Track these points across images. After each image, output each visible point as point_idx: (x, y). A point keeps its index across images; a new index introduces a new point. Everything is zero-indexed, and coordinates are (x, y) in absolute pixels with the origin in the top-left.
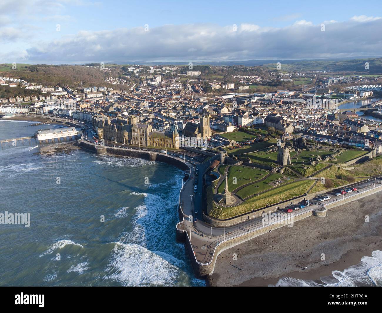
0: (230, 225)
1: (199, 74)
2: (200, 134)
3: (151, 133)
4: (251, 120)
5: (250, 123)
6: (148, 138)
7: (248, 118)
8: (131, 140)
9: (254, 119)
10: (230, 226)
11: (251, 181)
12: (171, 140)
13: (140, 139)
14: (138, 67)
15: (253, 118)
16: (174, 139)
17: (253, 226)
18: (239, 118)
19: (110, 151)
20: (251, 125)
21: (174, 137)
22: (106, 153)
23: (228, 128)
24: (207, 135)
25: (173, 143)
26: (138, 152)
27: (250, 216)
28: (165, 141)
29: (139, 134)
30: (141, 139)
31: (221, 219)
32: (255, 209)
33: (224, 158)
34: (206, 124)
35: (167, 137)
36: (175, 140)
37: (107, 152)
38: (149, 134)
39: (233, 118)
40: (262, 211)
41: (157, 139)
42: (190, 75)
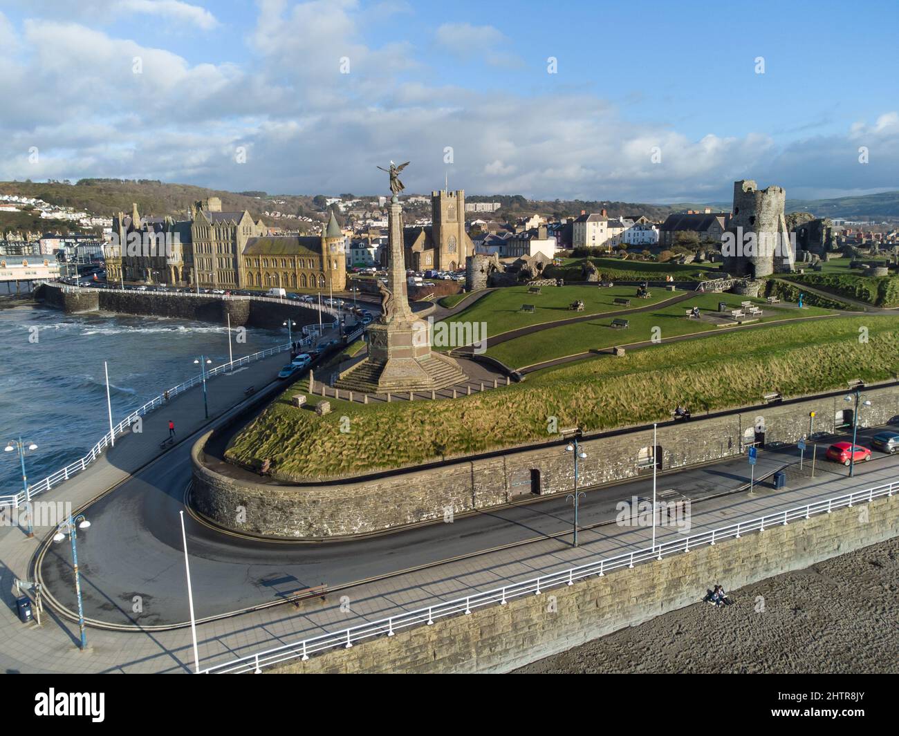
0: (360, 526)
1: (495, 209)
2: (432, 252)
3: (252, 242)
4: (617, 231)
5: (614, 239)
6: (241, 259)
7: (605, 224)
8: (192, 270)
9: (626, 229)
10: (363, 539)
11: (587, 310)
12: (316, 259)
13: (216, 265)
14: (351, 197)
15: (622, 226)
16: (325, 254)
17: (558, 545)
18: (576, 227)
19: (110, 303)
20: (618, 245)
21: (324, 245)
22: (98, 309)
23: (532, 243)
24: (455, 258)
25: (322, 270)
26: (192, 299)
27: (543, 468)
28: (299, 265)
29: (214, 245)
30: (221, 265)
31: (297, 477)
32: (592, 425)
33: (484, 277)
34: (451, 216)
35: (303, 250)
36: (329, 257)
37: (101, 306)
38: (248, 246)
39: (557, 230)
40: (644, 443)
41: (269, 258)
42: (472, 210)
